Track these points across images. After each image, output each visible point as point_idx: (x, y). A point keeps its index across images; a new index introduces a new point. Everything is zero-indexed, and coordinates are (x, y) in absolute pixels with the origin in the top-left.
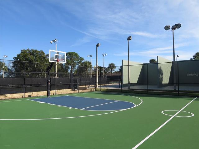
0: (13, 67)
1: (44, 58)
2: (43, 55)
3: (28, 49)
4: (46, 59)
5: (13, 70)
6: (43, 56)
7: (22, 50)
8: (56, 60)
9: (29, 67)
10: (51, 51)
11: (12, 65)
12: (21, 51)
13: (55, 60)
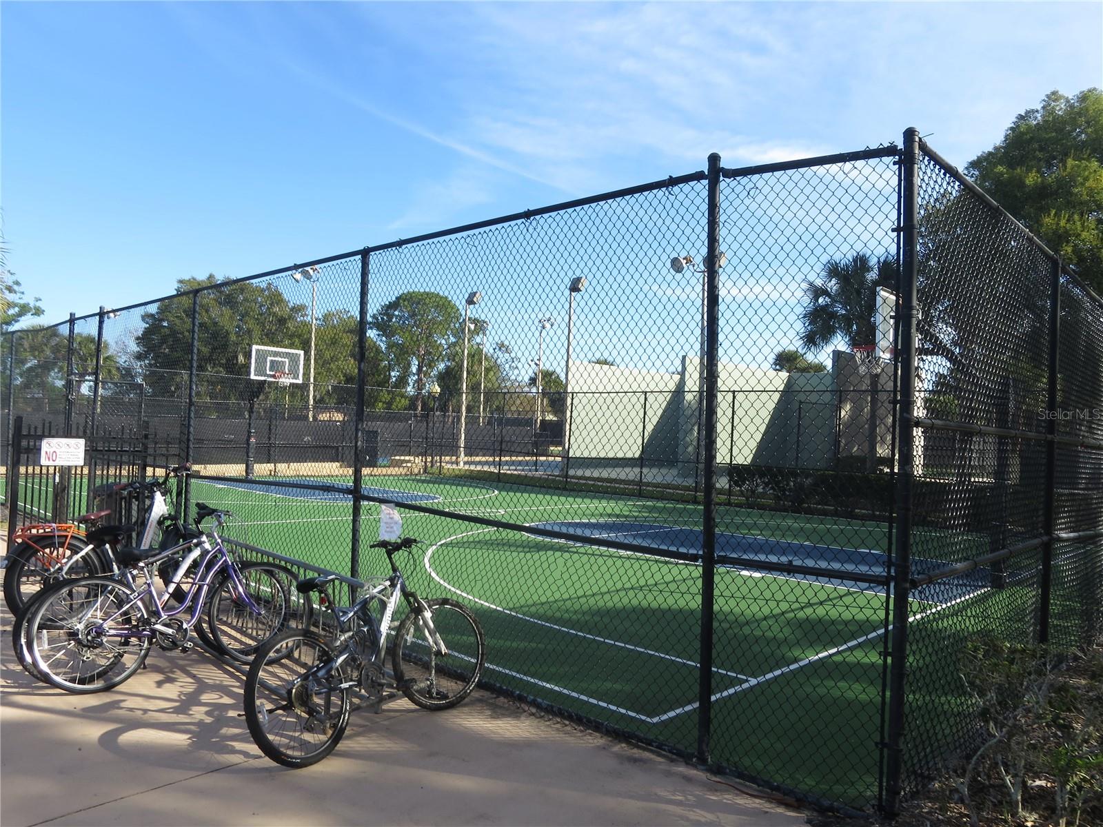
0: (139, 357)
1: (282, 321)
2: (276, 309)
3: (211, 276)
4: (288, 328)
5: (138, 367)
6: (274, 314)
7: (181, 282)
8: (271, 373)
9: (209, 359)
10: (258, 351)
11: (134, 347)
12: (176, 285)
13: (268, 372)
